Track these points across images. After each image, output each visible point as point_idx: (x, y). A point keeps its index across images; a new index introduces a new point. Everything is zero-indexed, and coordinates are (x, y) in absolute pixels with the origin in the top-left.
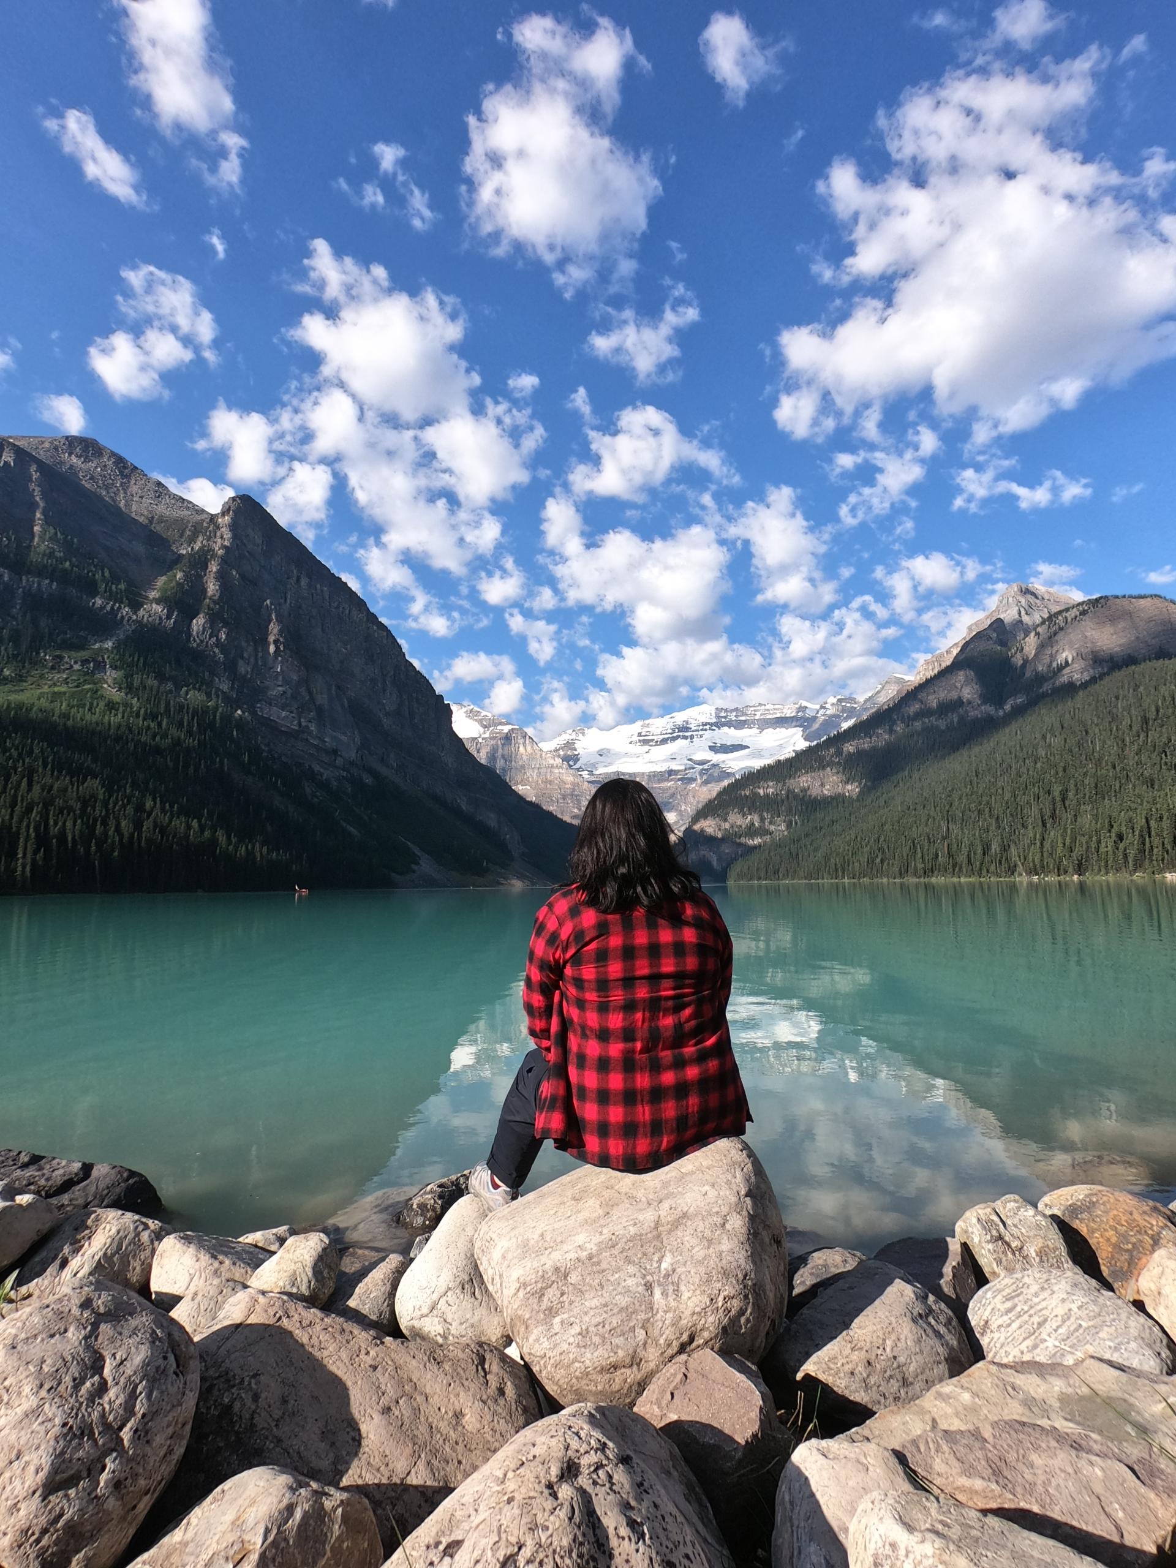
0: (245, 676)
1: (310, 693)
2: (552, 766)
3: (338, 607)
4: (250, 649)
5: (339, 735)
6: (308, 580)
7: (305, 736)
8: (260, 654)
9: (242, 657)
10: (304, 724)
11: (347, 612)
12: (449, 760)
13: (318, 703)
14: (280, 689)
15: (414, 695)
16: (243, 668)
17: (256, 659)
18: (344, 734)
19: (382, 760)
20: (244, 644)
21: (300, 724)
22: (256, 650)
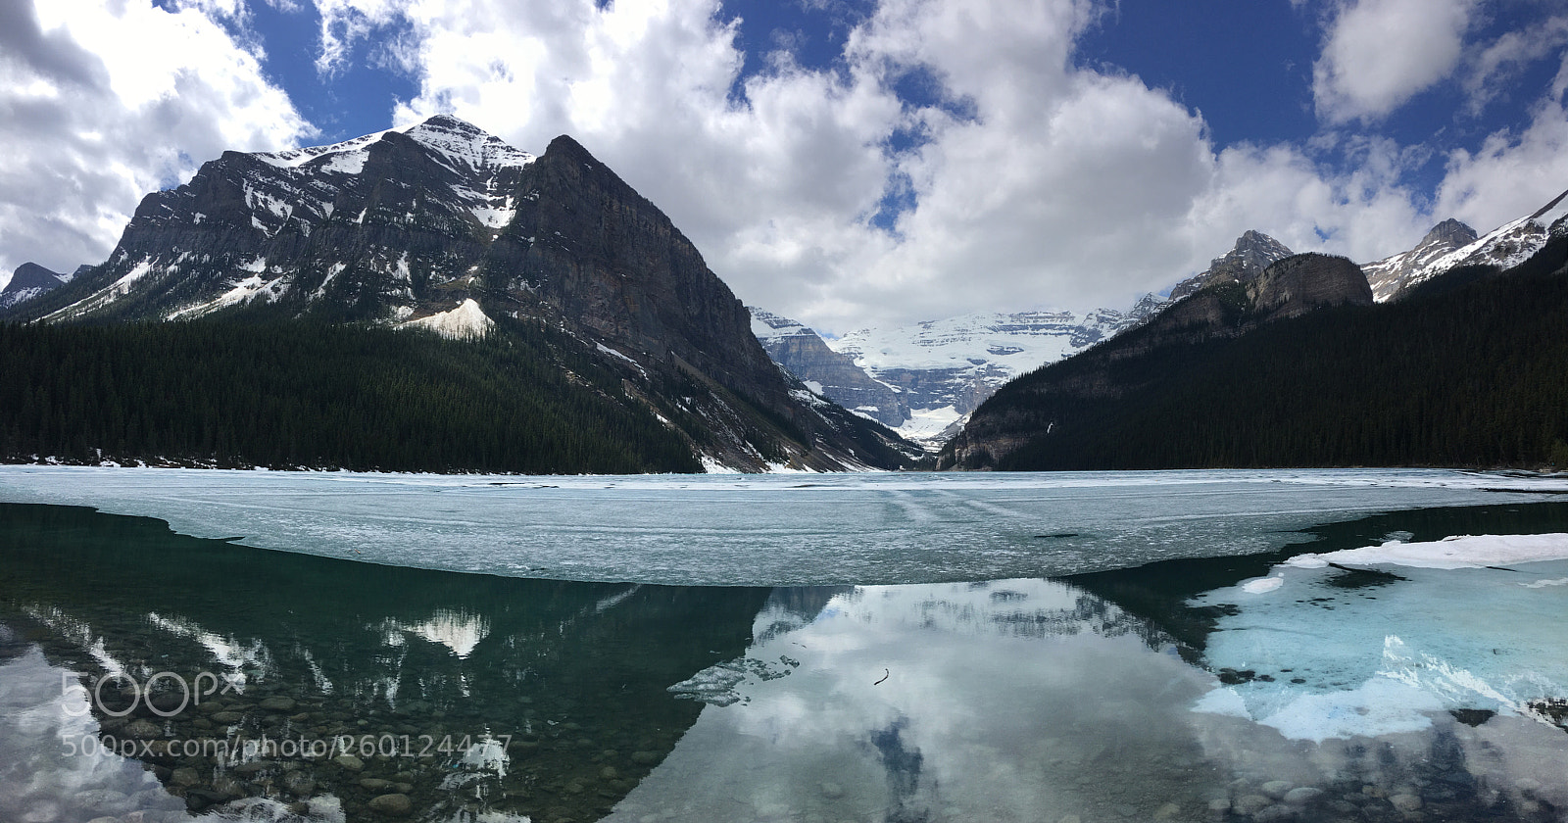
0: (570, 293)
1: (625, 304)
2: (839, 364)
3: (645, 226)
4: (575, 269)
5: (649, 339)
6: (619, 204)
7: (621, 341)
8: (581, 275)
9: (568, 277)
10: (620, 330)
11: (654, 229)
12: (748, 359)
13: (631, 312)
14: (600, 301)
15: (716, 301)
16: (569, 285)
17: (579, 277)
18: (655, 338)
19: (688, 360)
20: (569, 265)
21: (617, 330)
22: (579, 269)
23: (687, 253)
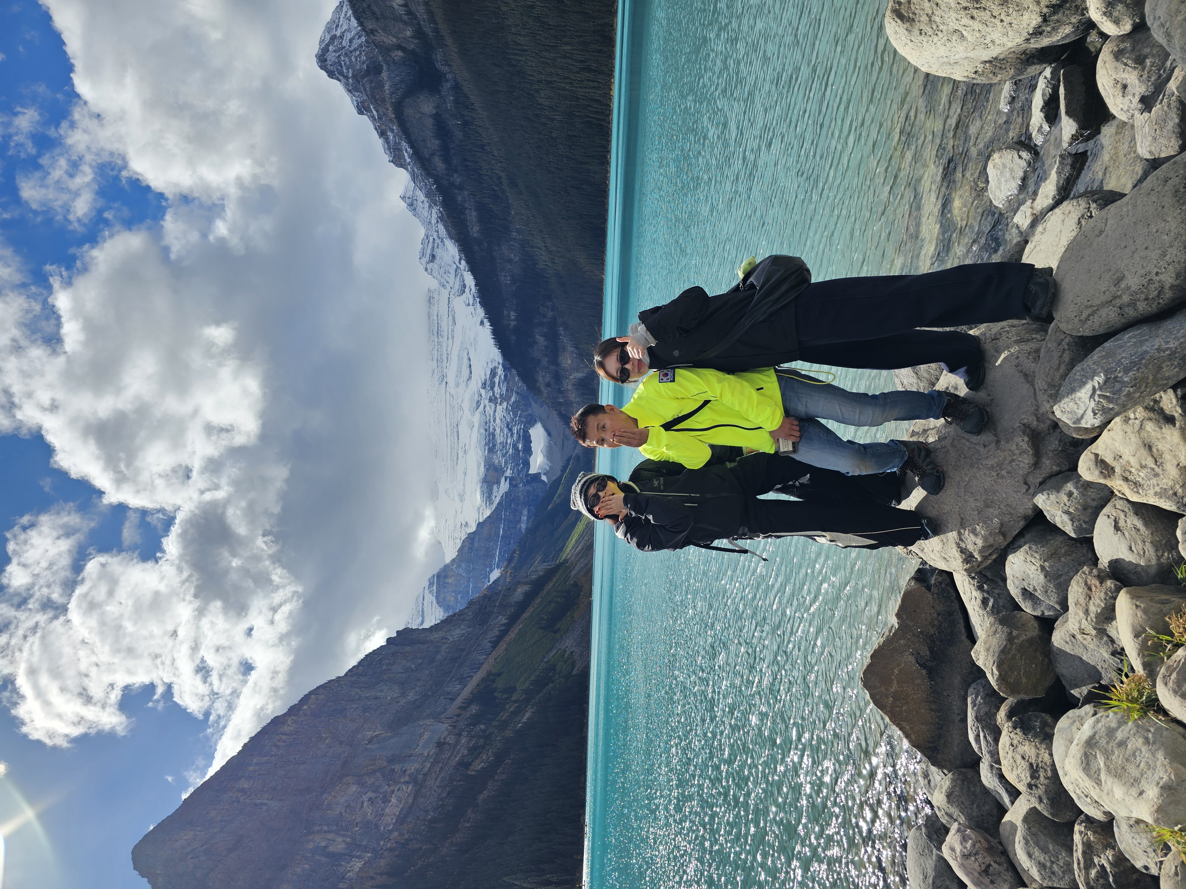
3: (277, 747)
5: (422, 741)
10: (407, 779)
12: (457, 633)
13: (385, 764)
14: (365, 804)
15: (384, 667)
18: (421, 735)
22: (318, 832)
23: (322, 697)
